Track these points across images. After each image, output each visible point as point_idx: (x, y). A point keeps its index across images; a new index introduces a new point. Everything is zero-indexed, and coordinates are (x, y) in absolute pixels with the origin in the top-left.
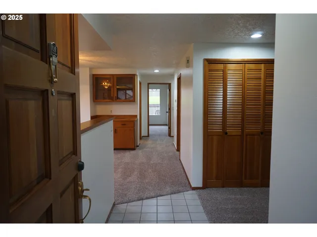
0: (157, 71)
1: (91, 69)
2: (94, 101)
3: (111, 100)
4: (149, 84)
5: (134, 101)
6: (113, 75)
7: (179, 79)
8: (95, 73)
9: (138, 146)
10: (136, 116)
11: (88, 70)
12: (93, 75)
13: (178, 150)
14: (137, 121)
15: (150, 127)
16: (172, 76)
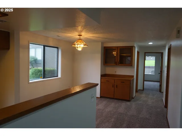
0: (151, 43)
1: (102, 43)
2: (104, 65)
3: (115, 64)
4: (145, 53)
5: (132, 66)
6: (118, 47)
7: (169, 49)
8: (105, 46)
9: (133, 98)
10: (133, 76)
11: (100, 43)
12: (105, 47)
13: (166, 106)
14: (133, 80)
15: (145, 82)
16: (164, 47)
